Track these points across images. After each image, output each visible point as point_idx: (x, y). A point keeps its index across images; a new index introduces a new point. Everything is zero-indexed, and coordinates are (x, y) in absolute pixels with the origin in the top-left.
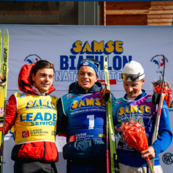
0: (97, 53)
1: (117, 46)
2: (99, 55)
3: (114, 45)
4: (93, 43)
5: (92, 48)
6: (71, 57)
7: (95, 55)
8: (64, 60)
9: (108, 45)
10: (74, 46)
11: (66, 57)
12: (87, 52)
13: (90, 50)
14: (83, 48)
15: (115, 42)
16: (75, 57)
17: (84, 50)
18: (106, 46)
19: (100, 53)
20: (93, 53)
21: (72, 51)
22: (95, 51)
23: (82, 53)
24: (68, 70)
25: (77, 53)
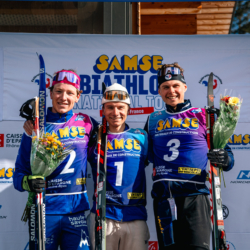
0: (128, 71)
1: (155, 62)
2: (131, 75)
3: (151, 61)
4: (123, 58)
5: (122, 65)
6: (94, 77)
7: (125, 74)
8: (85, 80)
9: (144, 61)
10: (98, 62)
11: (88, 77)
12: (116, 70)
13: (119, 68)
14: (110, 65)
15: (152, 57)
16: (99, 77)
17: (112, 68)
18: (141, 62)
19: (133, 71)
20: (123, 71)
21: (95, 68)
22: (126, 69)
23: (108, 71)
24: (90, 94)
25: (102, 72)
